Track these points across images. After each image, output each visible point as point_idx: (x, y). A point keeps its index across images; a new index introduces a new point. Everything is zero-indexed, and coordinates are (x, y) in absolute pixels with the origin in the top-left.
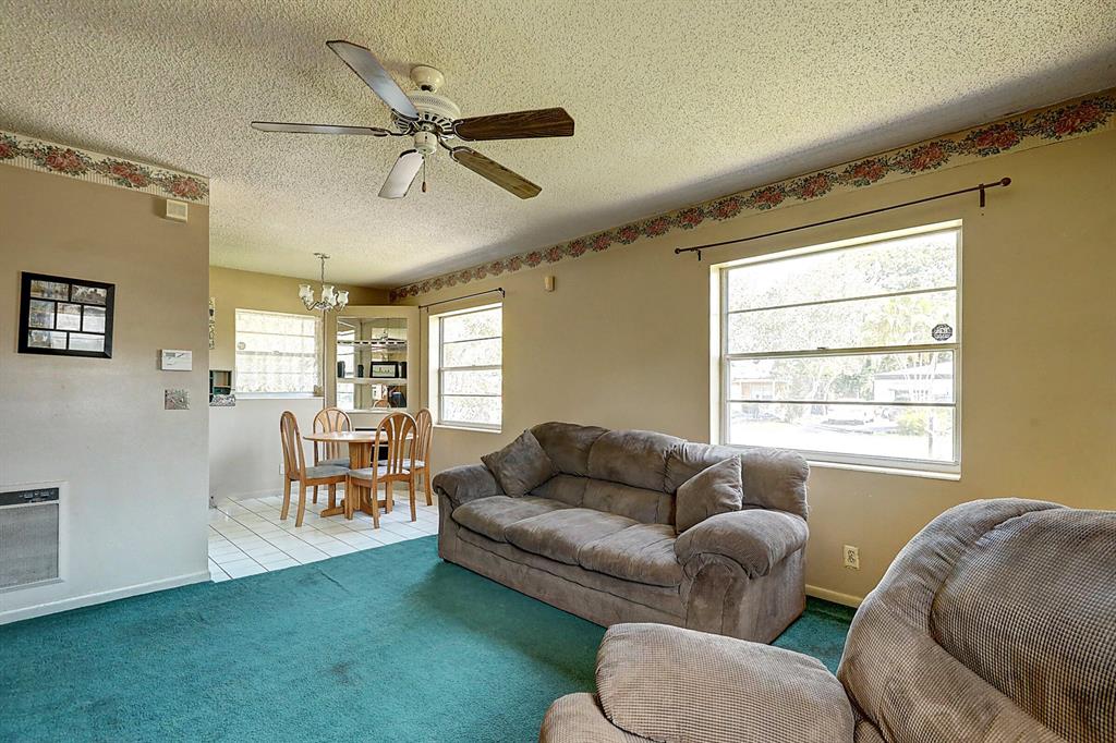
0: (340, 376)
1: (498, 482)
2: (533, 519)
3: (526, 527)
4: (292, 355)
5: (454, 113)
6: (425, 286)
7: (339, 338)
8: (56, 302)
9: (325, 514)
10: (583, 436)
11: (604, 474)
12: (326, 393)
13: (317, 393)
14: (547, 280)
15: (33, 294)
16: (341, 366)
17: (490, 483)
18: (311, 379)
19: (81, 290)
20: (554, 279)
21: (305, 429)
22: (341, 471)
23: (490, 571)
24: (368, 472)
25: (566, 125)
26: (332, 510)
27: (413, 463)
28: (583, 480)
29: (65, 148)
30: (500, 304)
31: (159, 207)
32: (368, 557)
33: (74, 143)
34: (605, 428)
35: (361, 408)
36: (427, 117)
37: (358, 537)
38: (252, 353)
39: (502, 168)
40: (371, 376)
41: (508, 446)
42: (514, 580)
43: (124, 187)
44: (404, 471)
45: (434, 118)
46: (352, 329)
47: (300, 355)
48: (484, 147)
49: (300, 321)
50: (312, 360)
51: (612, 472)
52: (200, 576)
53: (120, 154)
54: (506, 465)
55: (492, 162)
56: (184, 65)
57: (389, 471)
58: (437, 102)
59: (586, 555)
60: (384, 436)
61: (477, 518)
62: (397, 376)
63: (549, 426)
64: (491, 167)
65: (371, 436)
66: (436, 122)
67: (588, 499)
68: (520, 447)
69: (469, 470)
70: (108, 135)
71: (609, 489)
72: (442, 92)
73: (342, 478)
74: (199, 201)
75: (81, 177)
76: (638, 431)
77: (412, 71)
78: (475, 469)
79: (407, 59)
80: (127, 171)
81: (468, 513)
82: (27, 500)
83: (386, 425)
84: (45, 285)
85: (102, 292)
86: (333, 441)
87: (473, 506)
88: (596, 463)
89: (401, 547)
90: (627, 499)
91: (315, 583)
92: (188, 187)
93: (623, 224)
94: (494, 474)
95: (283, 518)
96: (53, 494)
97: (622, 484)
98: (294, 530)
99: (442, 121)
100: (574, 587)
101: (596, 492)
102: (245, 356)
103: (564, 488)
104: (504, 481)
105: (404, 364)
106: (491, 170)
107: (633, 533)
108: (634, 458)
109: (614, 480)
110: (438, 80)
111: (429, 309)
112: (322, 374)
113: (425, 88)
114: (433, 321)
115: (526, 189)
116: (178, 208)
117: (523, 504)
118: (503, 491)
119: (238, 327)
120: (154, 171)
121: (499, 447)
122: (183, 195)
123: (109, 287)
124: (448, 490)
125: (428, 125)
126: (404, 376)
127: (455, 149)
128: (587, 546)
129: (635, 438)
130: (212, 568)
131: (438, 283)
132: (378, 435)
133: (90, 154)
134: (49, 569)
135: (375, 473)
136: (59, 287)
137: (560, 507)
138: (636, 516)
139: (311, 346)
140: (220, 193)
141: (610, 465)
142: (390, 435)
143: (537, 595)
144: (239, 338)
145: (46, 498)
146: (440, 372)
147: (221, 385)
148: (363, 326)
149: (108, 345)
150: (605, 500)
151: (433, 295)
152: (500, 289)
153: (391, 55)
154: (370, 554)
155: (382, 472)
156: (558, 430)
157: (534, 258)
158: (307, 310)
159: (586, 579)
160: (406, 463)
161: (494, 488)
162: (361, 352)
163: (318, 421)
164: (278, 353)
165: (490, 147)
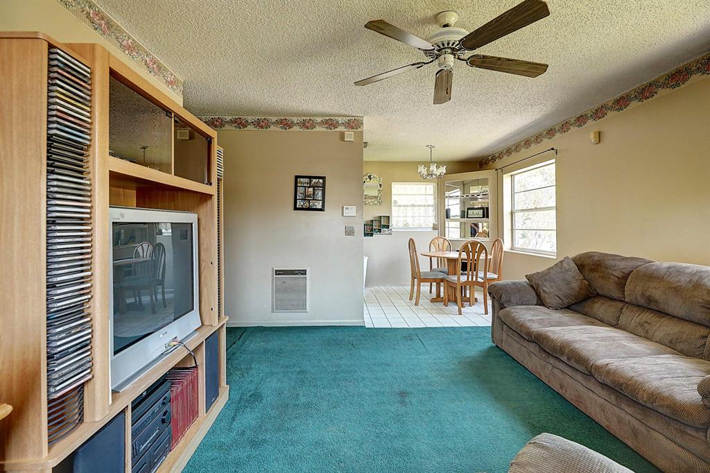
0: (447, 218)
1: (538, 295)
2: (559, 328)
3: (550, 334)
4: (420, 206)
5: (458, 34)
6: (500, 155)
7: (447, 195)
8: (305, 187)
9: (433, 301)
10: (622, 265)
11: (642, 301)
12: (439, 228)
13: (435, 228)
14: (592, 136)
15: (298, 185)
16: (447, 212)
17: (532, 296)
18: (431, 221)
19: (314, 180)
20: (599, 133)
21: (421, 248)
22: (441, 276)
23: (525, 362)
24: (454, 278)
25: (540, 9)
26: (437, 299)
27: (485, 274)
28: (620, 305)
29: (308, 118)
30: (554, 161)
31: (342, 135)
32: (447, 332)
33: (311, 116)
34: (648, 258)
36: (443, 45)
37: (449, 318)
38: (400, 206)
39: (509, 60)
40: (467, 217)
41: (548, 269)
42: (542, 374)
43: (329, 130)
44: (479, 280)
45: (448, 44)
46: (458, 188)
47: (425, 206)
48: (487, 50)
49: (425, 186)
50: (431, 209)
51: (650, 300)
52: (359, 322)
54: (545, 283)
55: (499, 59)
57: (468, 278)
58: (454, 33)
59: (598, 368)
60: (464, 255)
61: (514, 320)
62: (484, 217)
63: (589, 256)
64: (499, 62)
65: (454, 255)
66: (450, 46)
67: (623, 320)
68: (559, 270)
69: (514, 283)
70: (320, 108)
71: (646, 316)
72: (456, 25)
73: (442, 280)
74: (359, 130)
75: (314, 130)
76: (684, 265)
77: (436, 18)
78: (520, 283)
79: (430, 13)
80: (330, 123)
81: (508, 315)
82: (296, 274)
83: (465, 248)
84: (302, 180)
85: (321, 181)
86: (441, 258)
87: (513, 310)
88: (633, 290)
89: (470, 330)
90: (667, 328)
91: (411, 340)
92: (355, 124)
94: (536, 291)
95: (411, 299)
96: (304, 272)
97: (662, 313)
98: (414, 307)
99: (454, 43)
100: (591, 394)
101: (632, 317)
102: (397, 208)
103: (600, 308)
104: (543, 295)
105: (487, 208)
106: (501, 65)
107: (660, 361)
108: (677, 290)
109: (650, 306)
110: (453, 19)
111: (503, 170)
112: (437, 216)
113: (445, 26)
114: (507, 179)
115: (535, 69)
116: (350, 135)
117: (557, 316)
118: (541, 302)
119: (394, 191)
120: (340, 120)
121: (541, 268)
122: (352, 128)
123: (323, 178)
124: (500, 297)
125: (447, 50)
126: (488, 217)
127: (468, 59)
128: (602, 362)
129: (679, 272)
130: (366, 316)
131: (509, 151)
132: (460, 254)
133: (317, 119)
134: (302, 306)
135: (459, 279)
136: (307, 180)
137: (592, 324)
138: (675, 347)
139: (431, 200)
140: (370, 125)
141: (648, 294)
142: (468, 255)
143: (560, 391)
144: (394, 198)
145: (302, 274)
146: (512, 213)
147: (377, 226)
148: (464, 186)
149: (323, 205)
150: (642, 325)
151: (506, 160)
152: (553, 149)
153: (420, 15)
154: (448, 330)
155: (464, 279)
156: (596, 258)
157: (581, 120)
158: (423, 179)
159: (599, 390)
160: (481, 274)
161: (535, 300)
162: (464, 202)
163: (432, 245)
164: (413, 205)
165: (491, 49)
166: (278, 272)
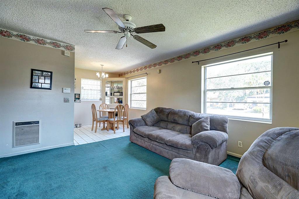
0: (106, 95)
1: (145, 122)
2: (154, 132)
3: (152, 134)
4: (95, 90)
5: (134, 26)
6: (127, 73)
7: (106, 86)
8: (39, 76)
9: (102, 130)
10: (167, 111)
11: (173, 121)
12: (103, 100)
13: (100, 99)
14: (158, 71)
15: (34, 74)
16: (106, 93)
17: (143, 122)
18: (99, 96)
19: (45, 73)
20: (160, 70)
21: (97, 108)
22: (106, 119)
23: (143, 145)
24: (112, 119)
25: (163, 28)
26: (104, 129)
27: (124, 117)
28: (167, 122)
29: (41, 39)
30: (146, 77)
31: (63, 53)
32: (113, 141)
33: (42, 37)
34: (173, 109)
35: (111, 103)
36: (127, 28)
37: (110, 136)
38: (85, 90)
39: (147, 41)
40: (114, 96)
41: (148, 113)
42: (149, 147)
43: (55, 48)
44: (122, 119)
45: (129, 28)
46: (109, 84)
47: (96, 90)
48: (141, 35)
50: (99, 91)
51: (175, 120)
52: (71, 144)
53: (54, 40)
54: (147, 118)
55: (144, 39)
56: (69, 17)
57: (118, 119)
58: (130, 24)
59: (167, 141)
60: (117, 110)
61: (140, 131)
62: (120, 95)
63: (158, 108)
64: (144, 40)
65: (114, 110)
67: (168, 127)
68: (151, 113)
70: (50, 35)
71: (174, 125)
72: (131, 21)
73: (106, 121)
74: (72, 51)
75: (45, 46)
76: (182, 110)
77: (124, 16)
78: (139, 119)
79: (122, 13)
80: (55, 44)
81: (137, 130)
82: (32, 124)
83: (117, 107)
84: (36, 72)
85: (49, 74)
86: (104, 111)
87: (138, 128)
88: (171, 118)
89: (120, 138)
90: (178, 127)
91: (99, 146)
92: (70, 48)
93: (178, 56)
94: (144, 120)
95: (92, 130)
96: (38, 122)
97: (177, 123)
98: (95, 133)
99: (131, 28)
100: (164, 150)
101: (170, 125)
102: (83, 90)
103: (162, 124)
104: (146, 122)
105: (122, 92)
106: (144, 41)
107: (180, 136)
108: (181, 117)
109: (175, 122)
110: (130, 18)
111: (128, 78)
112: (102, 95)
113: (127, 20)
114: (129, 82)
115: (153, 46)
116: (67, 53)
117: (152, 128)
118: (146, 125)
119: (82, 83)
120: (62, 44)
121: (145, 113)
122: (69, 50)
123: (51, 73)
124: (132, 124)
125: (128, 30)
126: (122, 95)
127: (135, 36)
128: (168, 139)
129: (181, 111)
130: (75, 142)
131: (131, 72)
132: (115, 110)
133: (47, 40)
134: (37, 141)
135: (114, 120)
136: (40, 72)
137: (161, 129)
138: (181, 132)
139: (99, 88)
140: (78, 49)
141: (174, 118)
142: (118, 110)
143: (155, 151)
144: (82, 86)
145: (36, 123)
146: (131, 94)
147: (77, 97)
148: (112, 82)
149: (51, 87)
150: (173, 127)
151: (129, 75)
152: (146, 73)
153: (119, 12)
155: (116, 119)
156: (161, 109)
157: (155, 65)
158: (97, 78)
159: (167, 148)
160: (122, 117)
161: (144, 124)
162: (111, 89)
163: (101, 107)
164: (91, 90)
165: (144, 36)
166: (17, 124)
